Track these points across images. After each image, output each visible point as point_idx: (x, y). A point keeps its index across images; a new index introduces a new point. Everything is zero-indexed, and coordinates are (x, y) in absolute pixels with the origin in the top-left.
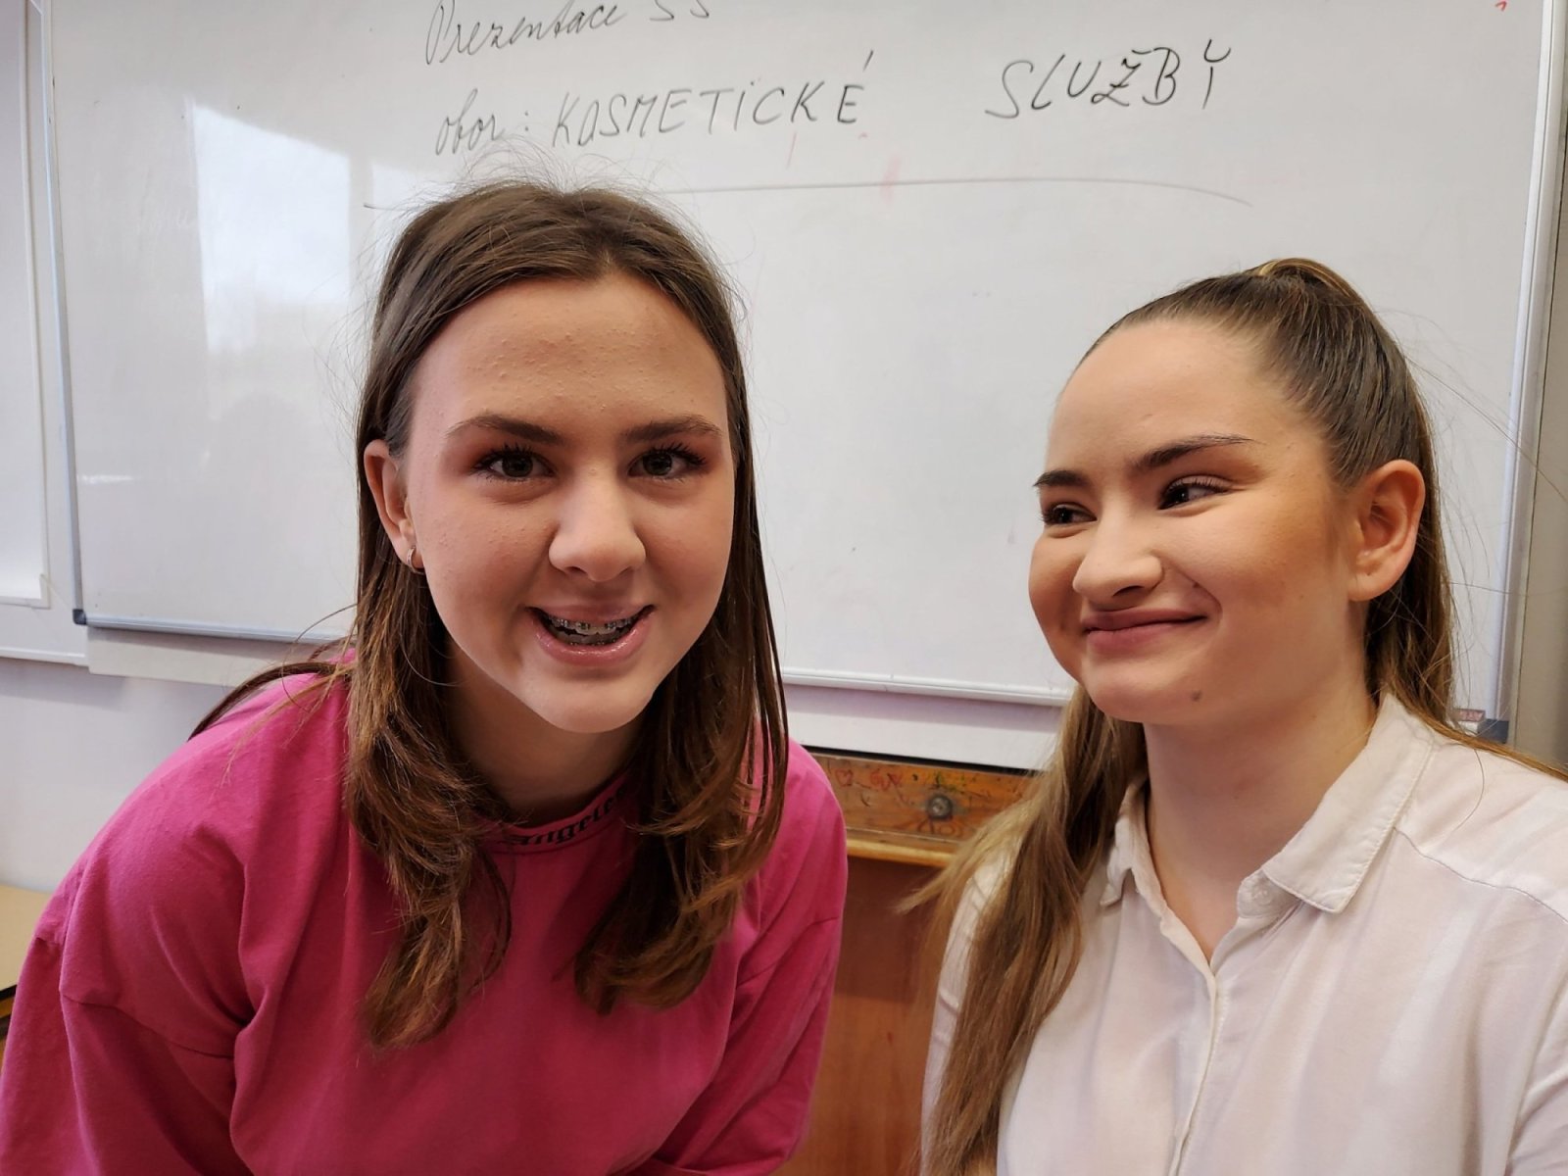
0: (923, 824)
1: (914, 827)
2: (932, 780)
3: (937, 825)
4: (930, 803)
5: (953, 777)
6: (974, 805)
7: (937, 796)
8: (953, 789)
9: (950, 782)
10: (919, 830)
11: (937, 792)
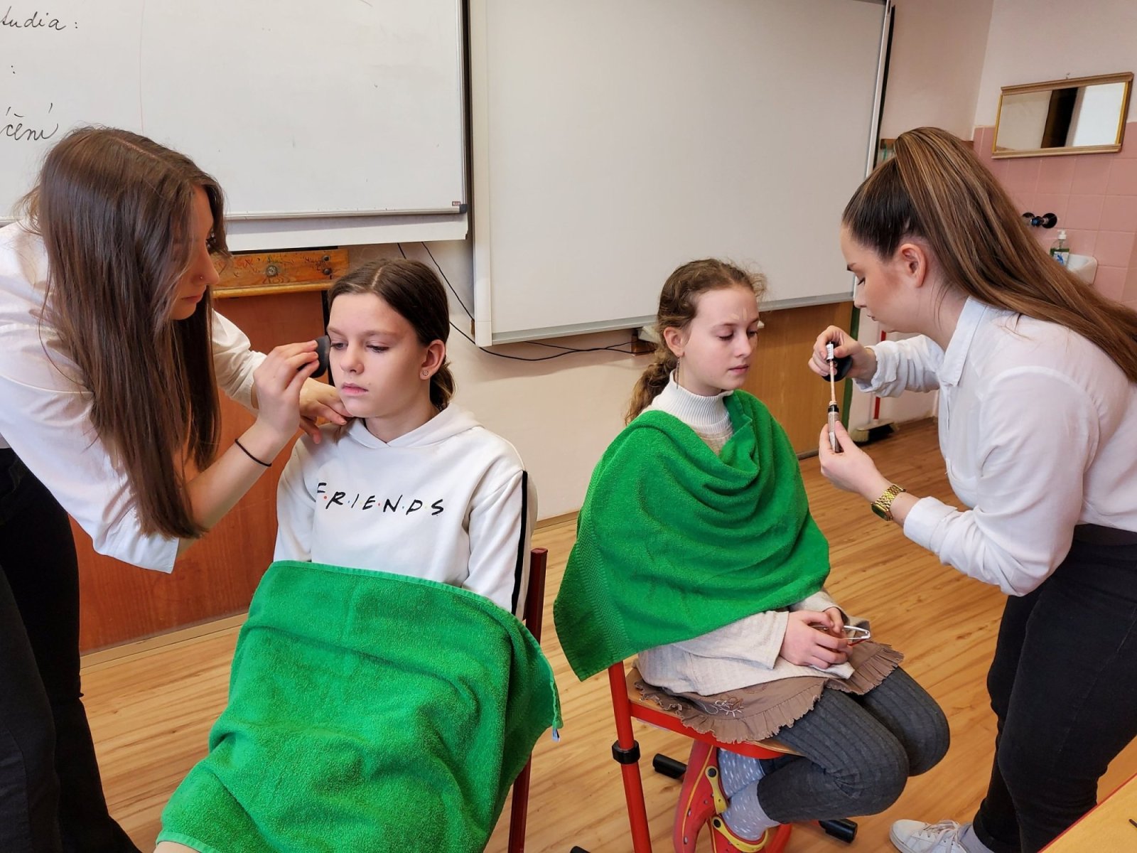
0: (265, 280)
1: (261, 282)
2: (267, 259)
3: (271, 280)
4: (267, 270)
5: (277, 256)
6: (287, 267)
7: (270, 266)
8: (277, 262)
9: (275, 259)
10: (264, 283)
11: (269, 264)
